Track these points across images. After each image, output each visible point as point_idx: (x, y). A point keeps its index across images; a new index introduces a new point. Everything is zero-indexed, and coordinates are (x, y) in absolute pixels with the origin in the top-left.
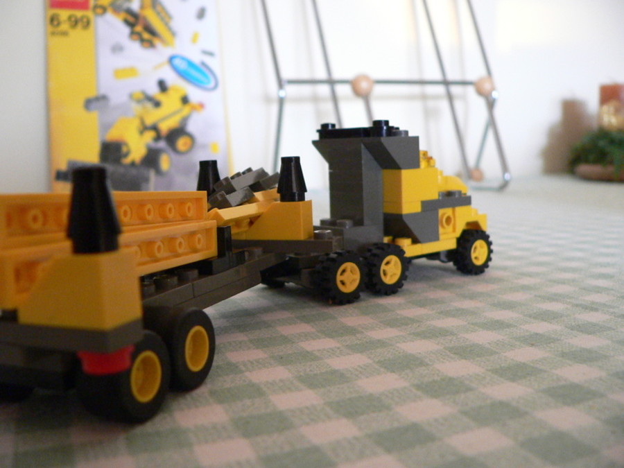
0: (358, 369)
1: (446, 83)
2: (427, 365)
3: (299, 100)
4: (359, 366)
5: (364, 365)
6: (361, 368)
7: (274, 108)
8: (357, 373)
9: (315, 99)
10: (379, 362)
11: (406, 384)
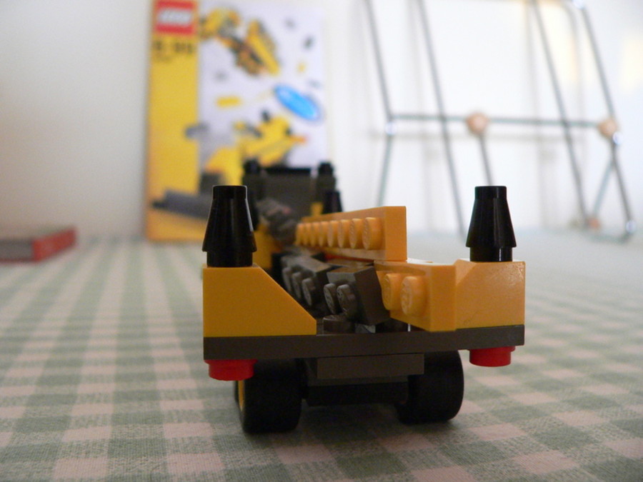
0: (512, 442)
1: (565, 123)
2: (596, 441)
3: (407, 137)
4: (512, 439)
5: (519, 438)
6: (515, 441)
7: (380, 146)
8: (512, 447)
9: (424, 137)
10: (536, 435)
11: (575, 465)
